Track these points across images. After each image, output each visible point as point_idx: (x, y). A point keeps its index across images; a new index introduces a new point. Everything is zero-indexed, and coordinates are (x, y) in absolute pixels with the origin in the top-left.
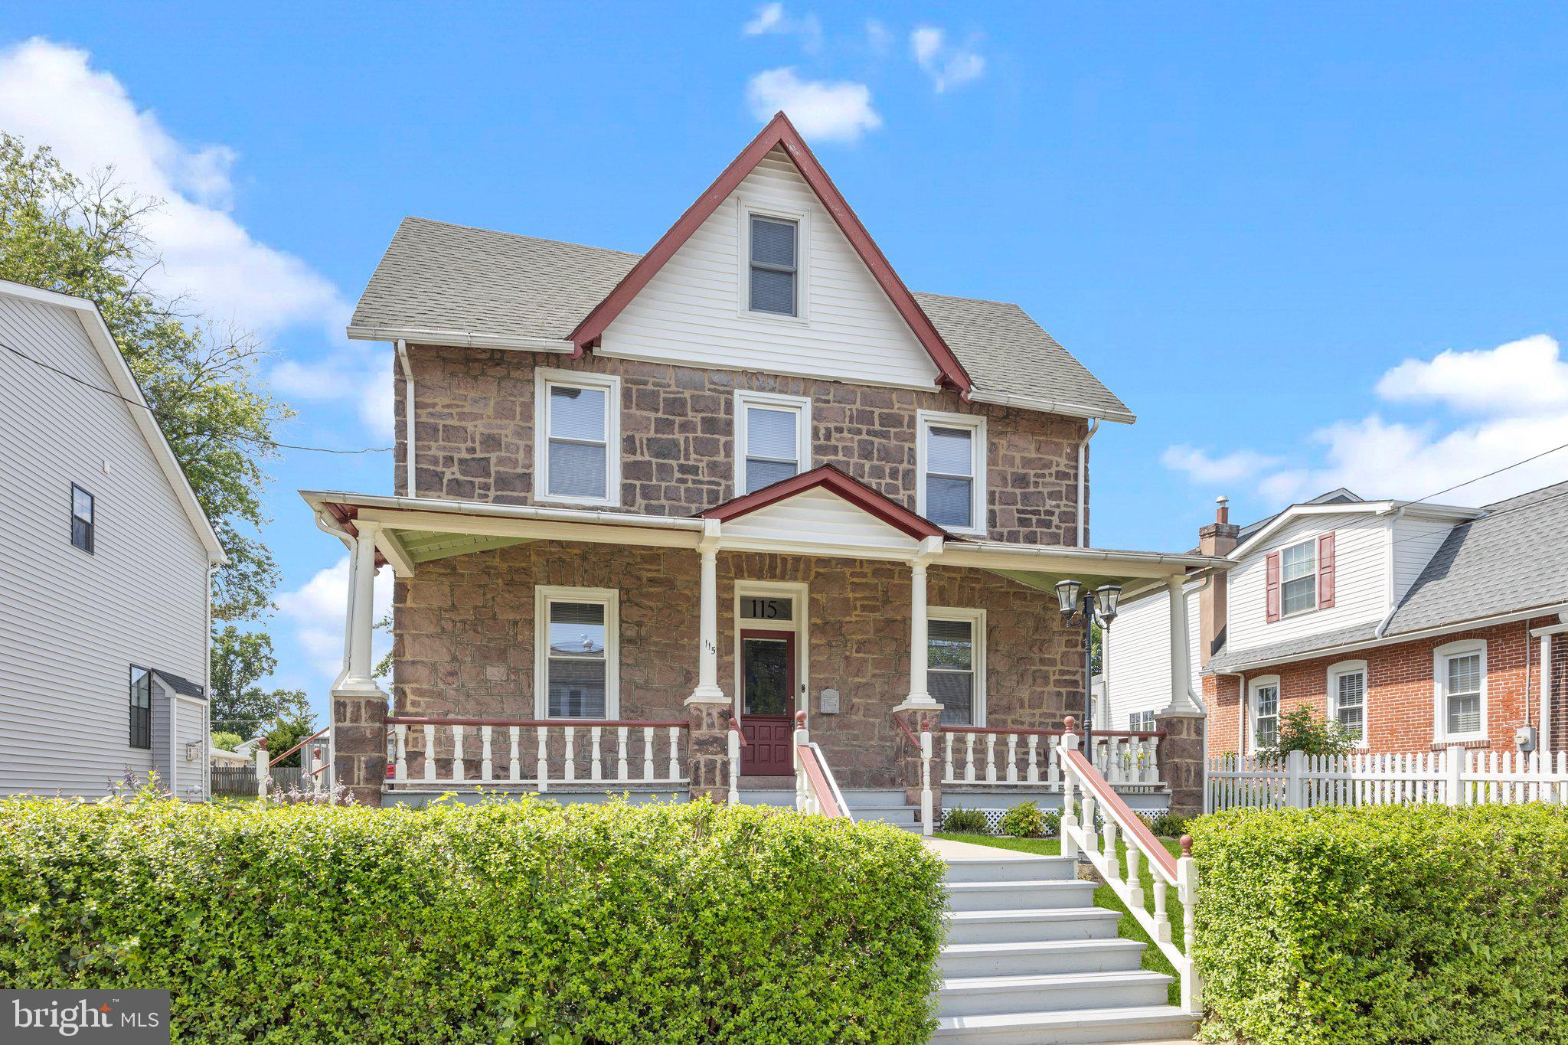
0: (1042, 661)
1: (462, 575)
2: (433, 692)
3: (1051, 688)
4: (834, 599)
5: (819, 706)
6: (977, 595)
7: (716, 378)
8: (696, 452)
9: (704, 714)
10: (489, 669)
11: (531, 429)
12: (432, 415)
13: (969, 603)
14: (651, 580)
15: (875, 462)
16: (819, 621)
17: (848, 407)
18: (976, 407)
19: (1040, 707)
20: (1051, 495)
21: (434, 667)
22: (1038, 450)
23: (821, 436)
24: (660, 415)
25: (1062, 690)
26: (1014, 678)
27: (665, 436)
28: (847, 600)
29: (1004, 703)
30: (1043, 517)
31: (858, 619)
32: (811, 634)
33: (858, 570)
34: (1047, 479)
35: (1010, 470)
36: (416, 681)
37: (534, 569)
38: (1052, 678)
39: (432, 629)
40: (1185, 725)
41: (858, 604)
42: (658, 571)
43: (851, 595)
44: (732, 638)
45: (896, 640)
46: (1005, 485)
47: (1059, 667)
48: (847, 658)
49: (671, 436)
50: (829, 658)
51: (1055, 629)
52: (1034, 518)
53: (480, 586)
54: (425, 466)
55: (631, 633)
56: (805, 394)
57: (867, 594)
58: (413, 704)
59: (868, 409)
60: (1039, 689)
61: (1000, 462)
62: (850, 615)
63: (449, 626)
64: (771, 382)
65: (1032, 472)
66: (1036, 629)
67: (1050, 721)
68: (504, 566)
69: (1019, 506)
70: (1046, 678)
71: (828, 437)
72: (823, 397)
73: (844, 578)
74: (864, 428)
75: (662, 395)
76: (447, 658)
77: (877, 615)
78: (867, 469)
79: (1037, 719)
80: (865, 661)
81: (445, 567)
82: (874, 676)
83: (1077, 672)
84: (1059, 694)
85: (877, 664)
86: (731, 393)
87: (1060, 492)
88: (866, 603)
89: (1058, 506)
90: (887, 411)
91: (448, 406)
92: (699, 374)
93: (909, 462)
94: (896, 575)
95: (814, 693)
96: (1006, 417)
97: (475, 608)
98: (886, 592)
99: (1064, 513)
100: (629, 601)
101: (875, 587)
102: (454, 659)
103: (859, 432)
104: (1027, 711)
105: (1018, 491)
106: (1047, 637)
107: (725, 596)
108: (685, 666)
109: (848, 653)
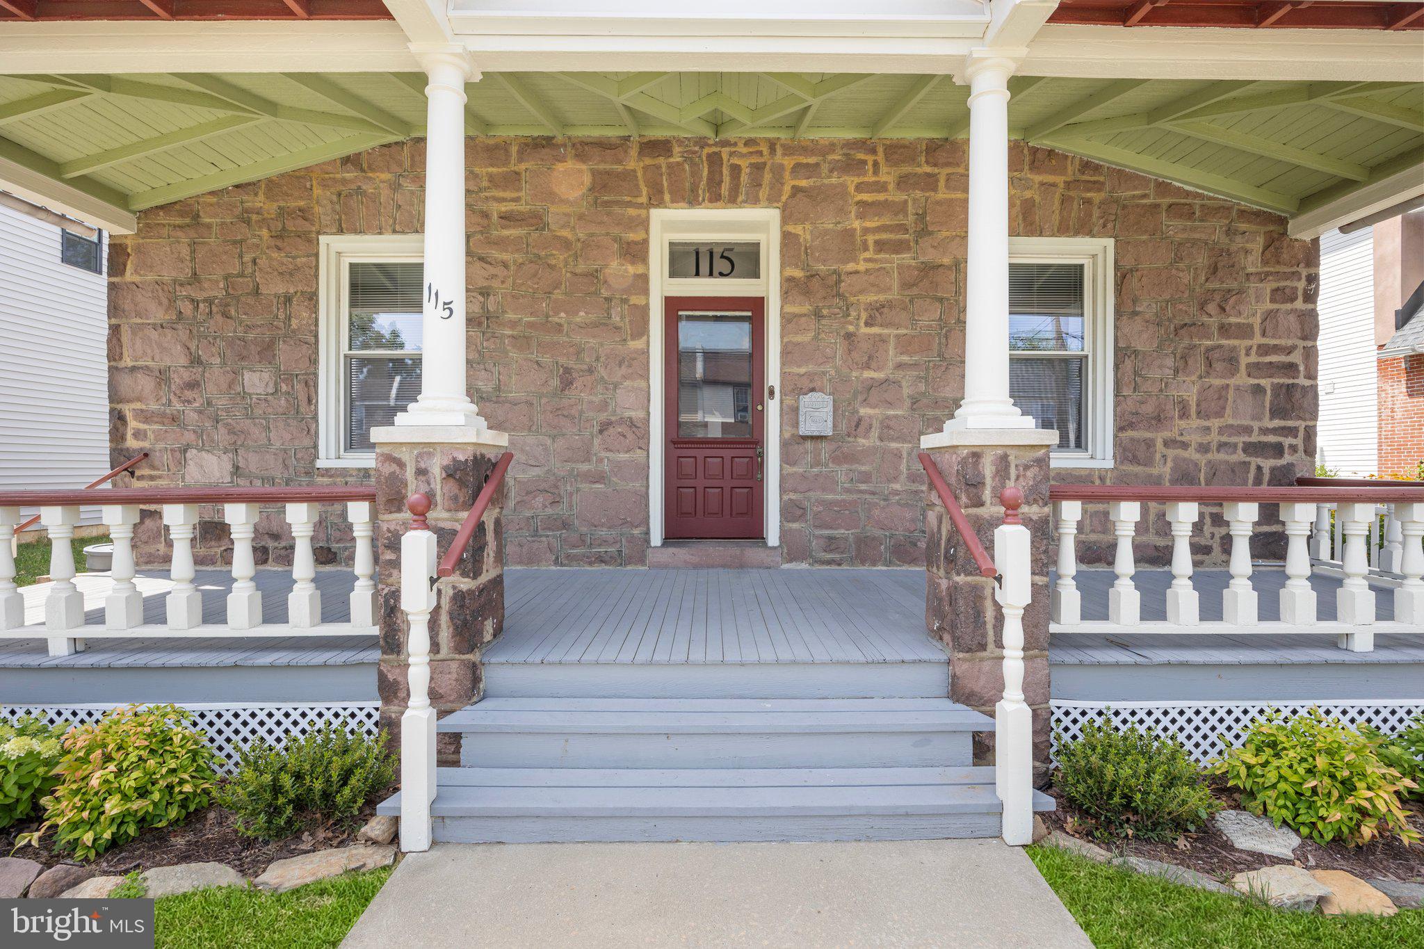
0: (1224, 330)
1: (209, 226)
2: (163, 415)
3: (1242, 379)
4: (826, 232)
5: (796, 424)
6: (1096, 213)
10: (247, 375)
13: (1083, 228)
14: (506, 218)
16: (798, 274)
19: (1220, 414)
21: (163, 377)
25: (1263, 382)
26: (1169, 362)
28: (849, 234)
29: (1148, 409)
31: (870, 265)
32: (785, 295)
33: (870, 178)
36: (139, 399)
37: (317, 209)
38: (1244, 361)
39: (158, 314)
41: (871, 239)
42: (517, 200)
43: (857, 224)
44: (644, 311)
45: (941, 300)
47: (1258, 339)
48: (849, 336)
50: (816, 338)
51: (1250, 270)
53: (235, 242)
57: (886, 220)
58: (138, 434)
60: (1218, 382)
62: (855, 260)
63: (187, 308)
66: (1214, 270)
67: (1241, 440)
68: (271, 208)
70: (1232, 361)
73: (843, 192)
76: (183, 361)
77: (906, 258)
79: (1214, 438)
80: (883, 340)
81: (182, 214)
82: (900, 366)
83: (1294, 347)
84: (1258, 390)
85: (905, 345)
88: (884, 236)
94: (942, 183)
95: (789, 401)
97: (227, 277)
98: (921, 217)
101: (901, 208)
102: (196, 361)
104: (1195, 423)
106: (1235, 285)
107: (632, 236)
108: (562, 360)
109: (851, 328)
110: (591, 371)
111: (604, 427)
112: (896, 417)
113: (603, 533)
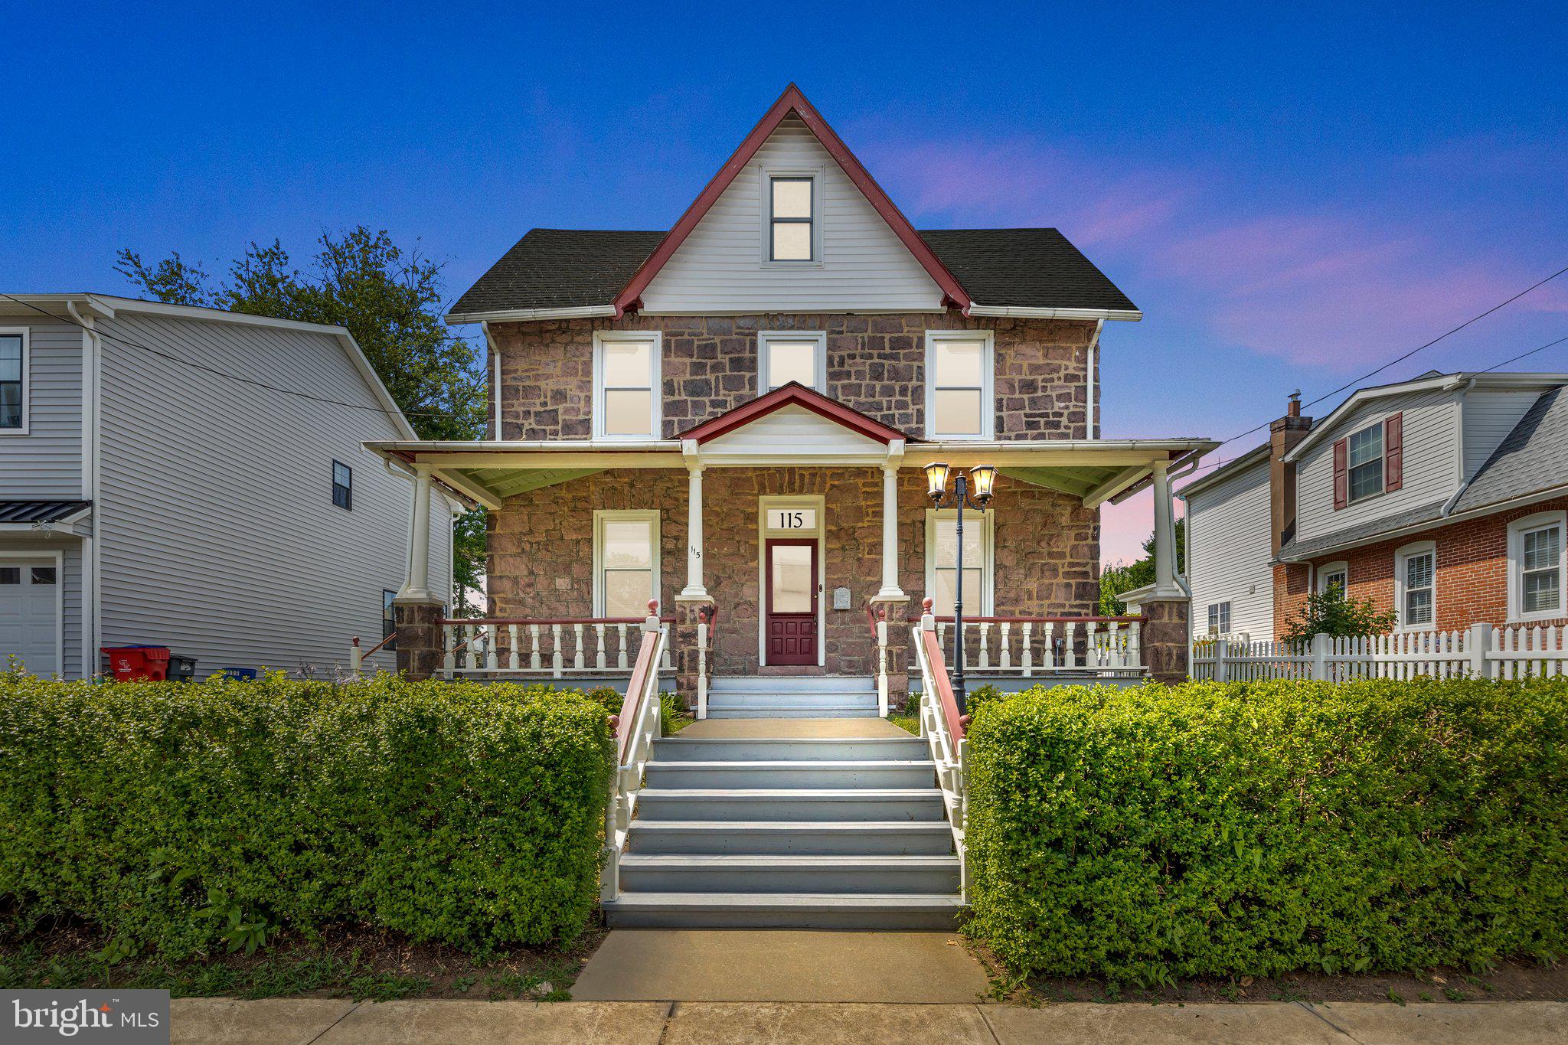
0: (1051, 555)
1: (537, 506)
2: (515, 600)
3: (1061, 580)
4: (847, 508)
5: (833, 604)
7: (742, 323)
8: (725, 389)
9: (688, 611)
10: (557, 580)
11: (590, 382)
12: (515, 379)
15: (886, 382)
16: (834, 528)
17: (861, 335)
18: (983, 322)
19: (1048, 597)
20: (1059, 398)
21: (515, 581)
22: (1046, 356)
23: (835, 363)
24: (695, 360)
25: (1071, 581)
26: (1022, 571)
27: (699, 377)
28: (859, 509)
29: (1012, 595)
30: (1051, 419)
32: (827, 538)
33: (869, 481)
34: (1056, 383)
35: (1017, 378)
36: (503, 592)
37: (592, 497)
38: (1061, 571)
39: (514, 550)
40: (1167, 610)
41: (870, 511)
43: (863, 503)
44: (757, 547)
46: (1013, 392)
47: (1069, 559)
48: (859, 559)
49: (703, 377)
50: (842, 560)
51: (1064, 524)
52: (1042, 421)
53: (551, 514)
54: (509, 420)
55: (670, 546)
56: (820, 328)
58: (501, 610)
59: (879, 335)
61: (1007, 371)
62: (862, 521)
63: (527, 547)
64: (790, 321)
65: (1040, 378)
66: (1045, 525)
67: (1059, 610)
68: (569, 496)
69: (1027, 411)
70: (1055, 571)
71: (842, 363)
72: (837, 329)
73: (856, 487)
74: (875, 352)
75: (696, 343)
76: (525, 573)
78: (878, 389)
79: (1046, 610)
81: (524, 499)
83: (1088, 563)
84: (1068, 585)
86: (755, 335)
87: (1069, 394)
88: (877, 509)
89: (1067, 407)
90: (896, 335)
91: (526, 371)
92: (727, 321)
93: (918, 379)
94: (906, 483)
95: (829, 592)
96: (1014, 328)
97: (547, 531)
99: (1074, 413)
100: (668, 519)
102: (531, 573)
103: (871, 357)
104: (1036, 602)
105: (1026, 397)
106: (1055, 532)
107: (750, 510)
108: (714, 572)
109: (860, 556)
110: (728, 577)
111: (737, 605)
113: (735, 658)
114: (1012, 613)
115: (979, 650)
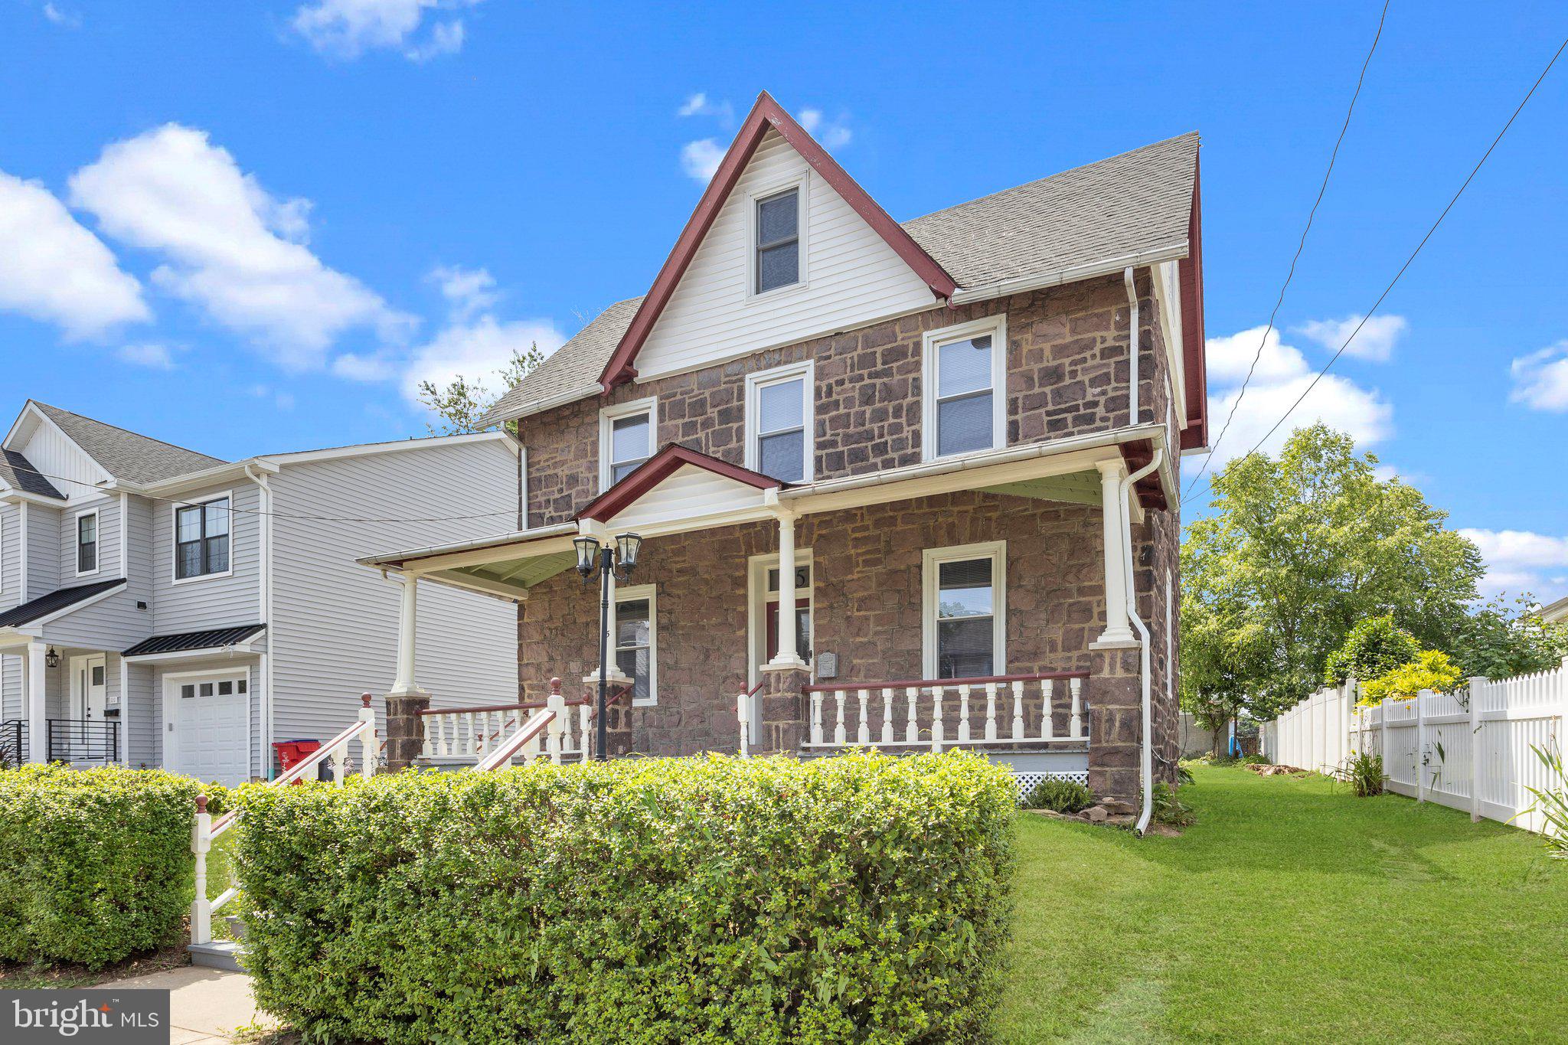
0: (1081, 591)
1: (556, 591)
3: (1095, 623)
4: (836, 558)
5: (817, 672)
6: (993, 525)
7: (729, 370)
8: (714, 446)
10: (571, 664)
11: (597, 461)
12: (538, 470)
13: (986, 536)
14: (680, 571)
15: (878, 405)
16: (820, 584)
17: (849, 355)
18: (992, 305)
20: (1094, 382)
21: (538, 667)
22: (1073, 331)
23: (823, 395)
24: (686, 420)
26: (1043, 616)
27: (691, 437)
28: (849, 558)
29: (1030, 647)
30: (1082, 411)
31: (860, 575)
32: (815, 597)
33: (858, 524)
34: (1090, 363)
35: (1036, 367)
36: (530, 679)
38: (1096, 610)
39: (537, 637)
40: (1107, 660)
41: (860, 559)
42: (684, 561)
43: (853, 552)
44: (744, 614)
45: (899, 591)
46: (1031, 386)
48: (848, 618)
49: (695, 436)
50: (832, 620)
52: (1069, 416)
53: (566, 598)
54: (534, 511)
55: (664, 621)
56: (808, 357)
57: (869, 547)
58: (528, 697)
59: (869, 350)
60: (1077, 626)
61: (1024, 361)
62: (852, 573)
64: (777, 356)
65: (1067, 361)
66: (1072, 554)
69: (1050, 407)
70: (1087, 611)
71: (829, 393)
72: (824, 355)
73: (845, 534)
74: (865, 372)
75: (688, 401)
76: (546, 659)
77: (880, 568)
78: (868, 415)
79: (1074, 664)
80: (867, 618)
81: (546, 586)
82: (876, 633)
85: (879, 620)
86: (742, 380)
87: (1107, 374)
88: (868, 557)
89: (1104, 393)
90: (889, 346)
91: (547, 460)
92: (716, 371)
93: (913, 395)
94: (899, 521)
96: (1032, 305)
97: (563, 616)
98: (888, 542)
99: (1113, 399)
100: (663, 592)
101: (878, 539)
102: (551, 658)
103: (861, 378)
104: (1060, 654)
105: (1048, 390)
106: (1088, 560)
107: (737, 574)
108: (705, 645)
109: (849, 613)
110: (718, 649)
111: (726, 678)
112: (874, 664)
113: (724, 737)
114: (1030, 670)
115: (985, 719)
